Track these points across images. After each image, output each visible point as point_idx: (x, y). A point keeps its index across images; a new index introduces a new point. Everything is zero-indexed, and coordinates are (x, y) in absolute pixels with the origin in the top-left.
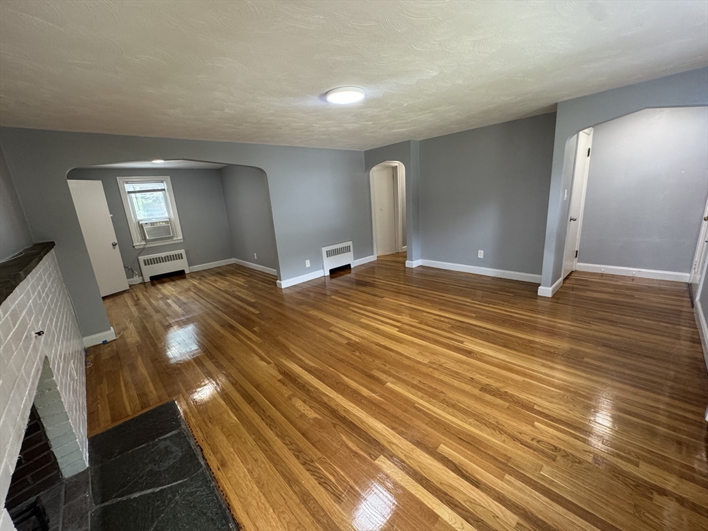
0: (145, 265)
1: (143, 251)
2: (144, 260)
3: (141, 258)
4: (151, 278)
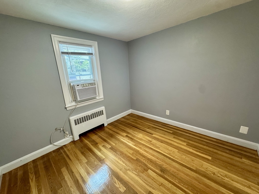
0: (76, 124)
1: (74, 111)
2: (75, 120)
4: (80, 135)
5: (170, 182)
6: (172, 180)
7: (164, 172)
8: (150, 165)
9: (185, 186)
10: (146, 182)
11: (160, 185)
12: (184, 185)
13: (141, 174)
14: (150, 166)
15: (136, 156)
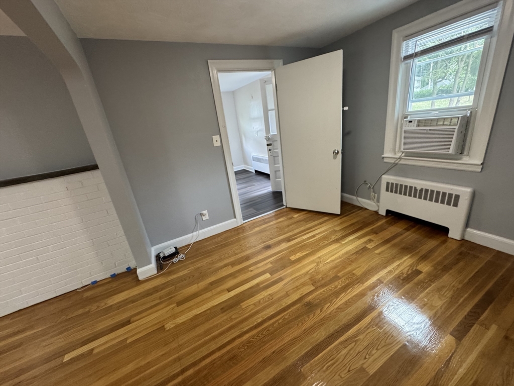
0: (387, 190)
1: (394, 168)
2: (388, 183)
3: (387, 178)
4: (388, 212)
5: (289, 307)
6: (290, 310)
7: (307, 306)
8: (324, 291)
9: (277, 323)
10: (296, 279)
11: (288, 293)
12: (279, 323)
13: (308, 277)
14: (321, 291)
15: (347, 276)
